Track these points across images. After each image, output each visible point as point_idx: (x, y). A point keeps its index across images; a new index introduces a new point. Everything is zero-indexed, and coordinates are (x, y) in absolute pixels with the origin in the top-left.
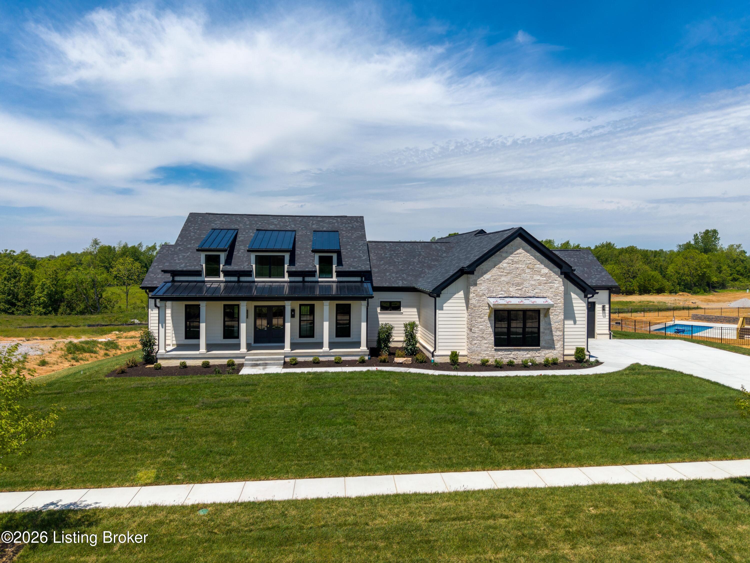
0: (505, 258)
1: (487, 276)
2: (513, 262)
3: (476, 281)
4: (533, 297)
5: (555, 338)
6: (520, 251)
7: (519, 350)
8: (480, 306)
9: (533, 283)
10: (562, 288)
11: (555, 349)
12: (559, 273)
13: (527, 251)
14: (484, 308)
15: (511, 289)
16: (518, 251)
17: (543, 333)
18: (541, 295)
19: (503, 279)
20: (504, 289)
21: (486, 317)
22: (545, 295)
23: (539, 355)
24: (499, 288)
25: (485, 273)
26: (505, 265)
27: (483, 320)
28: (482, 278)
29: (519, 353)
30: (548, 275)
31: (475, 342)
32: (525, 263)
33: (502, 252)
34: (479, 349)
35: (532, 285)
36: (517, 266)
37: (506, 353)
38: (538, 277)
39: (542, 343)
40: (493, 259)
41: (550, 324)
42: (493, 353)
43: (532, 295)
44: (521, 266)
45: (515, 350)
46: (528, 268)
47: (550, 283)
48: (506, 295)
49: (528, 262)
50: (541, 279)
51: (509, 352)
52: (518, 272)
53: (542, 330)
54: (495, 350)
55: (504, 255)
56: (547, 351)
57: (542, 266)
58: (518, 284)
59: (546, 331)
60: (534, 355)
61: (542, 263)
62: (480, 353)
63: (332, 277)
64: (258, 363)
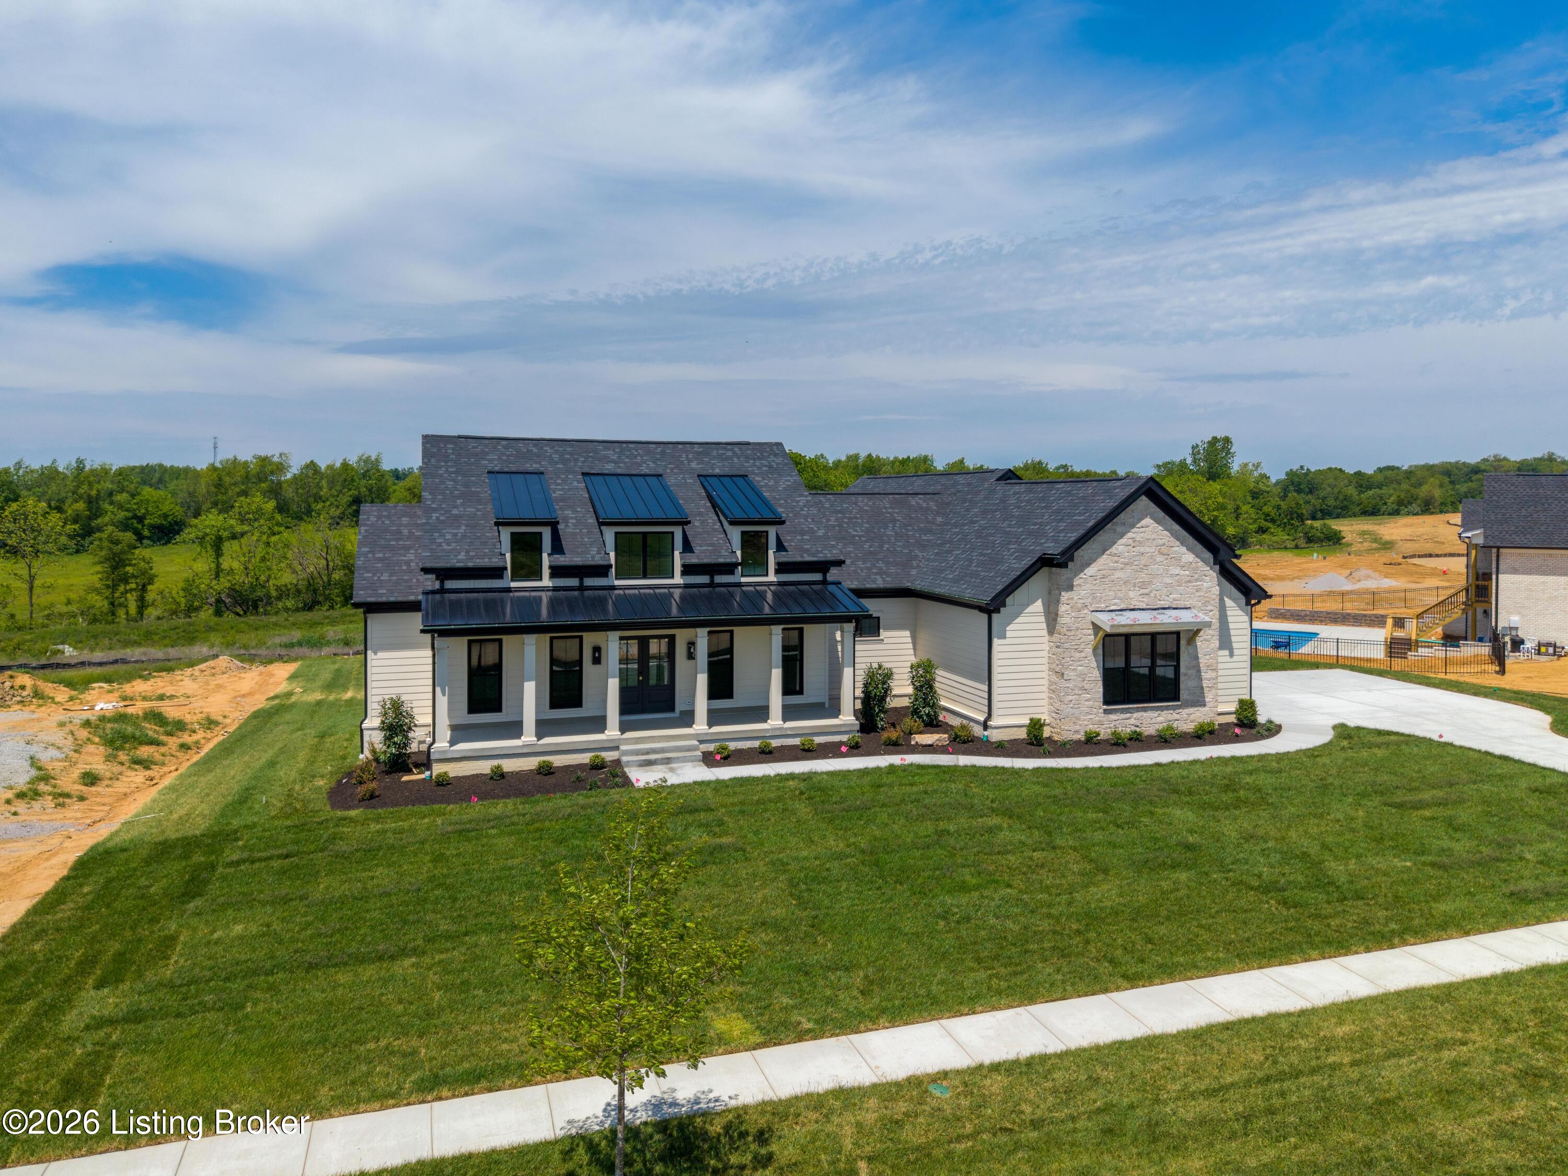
0: (1122, 535)
1: (1090, 571)
2: (1136, 543)
3: (1071, 580)
4: (1169, 608)
5: (1205, 684)
6: (1148, 521)
7: (1145, 710)
8: (1078, 629)
9: (1168, 581)
10: (1216, 590)
11: (1205, 705)
12: (1212, 561)
13: (1158, 522)
14: (1085, 631)
15: (1131, 594)
16: (1143, 522)
17: (1186, 675)
18: (1181, 604)
19: (1118, 574)
20: (1120, 595)
21: (1089, 650)
22: (1188, 604)
23: (1177, 717)
24: (1112, 593)
25: (1088, 565)
26: (1121, 548)
27: (1083, 655)
28: (1082, 575)
29: (1145, 714)
30: (1194, 565)
31: (1070, 698)
32: (1155, 543)
33: (1117, 524)
34: (1076, 711)
35: (1167, 585)
36: (1142, 550)
37: (1123, 716)
38: (1177, 571)
39: (1184, 694)
40: (1102, 537)
41: (1197, 658)
42: (1102, 716)
43: (1167, 605)
44: (1148, 550)
45: (1138, 710)
46: (1161, 553)
47: (1197, 580)
48: (1123, 606)
49: (1161, 542)
50: (1182, 573)
51: (1128, 715)
52: (1143, 562)
53: (1183, 670)
54: (1105, 711)
55: (1120, 529)
56: (1191, 710)
57: (1184, 549)
58: (1143, 585)
59: (1190, 672)
60: (1170, 717)
61: (1182, 544)
62: (1078, 719)
63: (767, 575)
64: (652, 757)
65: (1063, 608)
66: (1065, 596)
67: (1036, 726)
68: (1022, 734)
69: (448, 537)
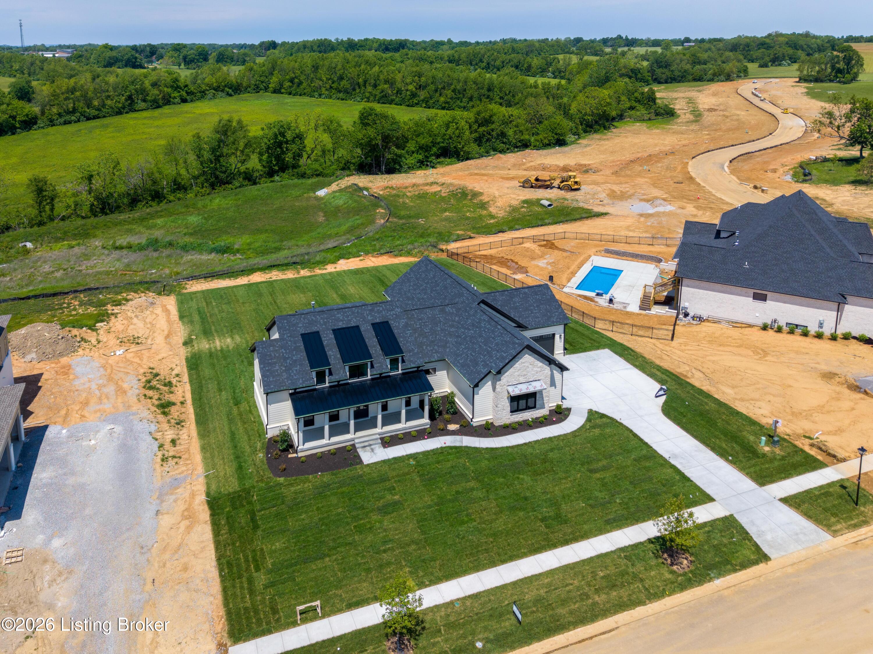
0: (518, 362)
1: (507, 374)
2: (522, 363)
3: (500, 378)
8: (502, 392)
9: (533, 373)
10: (549, 373)
11: (545, 408)
12: (548, 364)
13: (530, 355)
14: (505, 392)
15: (520, 379)
16: (525, 357)
17: (538, 401)
18: (537, 379)
19: (516, 373)
20: (517, 379)
21: (506, 401)
24: (514, 379)
26: (517, 366)
27: (504, 399)
28: (504, 376)
29: (524, 414)
30: (542, 367)
31: (499, 412)
32: (528, 362)
33: (516, 359)
34: (501, 416)
37: (517, 416)
39: (538, 407)
40: (511, 363)
41: (541, 397)
42: (509, 417)
44: (526, 364)
46: (530, 364)
47: (542, 371)
48: (517, 383)
49: (531, 361)
50: (537, 369)
52: (524, 368)
54: (511, 415)
57: (538, 363)
58: (525, 375)
62: (502, 419)
63: (398, 371)
64: (365, 445)
65: (497, 387)
66: (498, 383)
67: (488, 425)
68: (484, 423)
69: (295, 372)
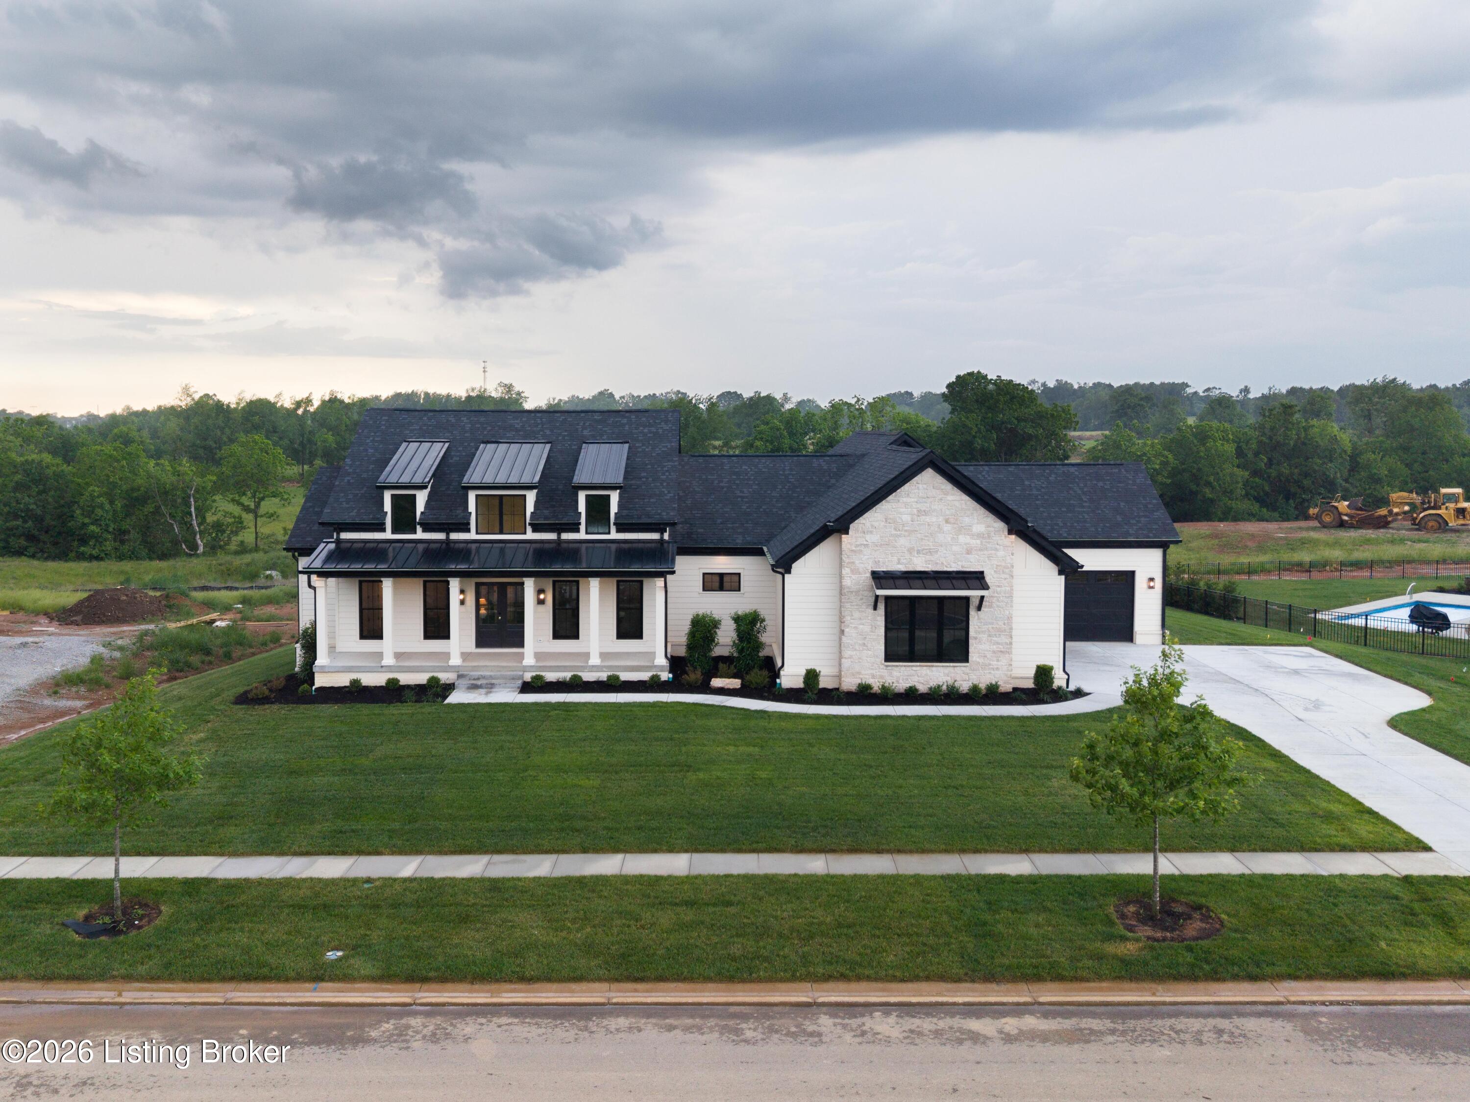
0: (906, 505)
1: (872, 538)
2: (920, 512)
3: (852, 545)
5: (997, 648)
6: (933, 491)
7: (930, 668)
8: (859, 591)
9: (957, 549)
10: (1011, 559)
11: (998, 669)
12: (1006, 527)
13: (946, 493)
14: (866, 593)
16: (929, 493)
17: (976, 638)
21: (870, 611)
23: (967, 677)
25: (870, 531)
26: (905, 517)
27: (864, 614)
28: (863, 541)
29: (930, 673)
30: (985, 534)
31: (851, 653)
32: (942, 513)
33: (901, 495)
34: (857, 666)
36: (928, 519)
37: (906, 673)
38: (967, 540)
39: (973, 656)
40: (884, 506)
42: (881, 671)
45: (922, 668)
46: (948, 522)
47: (989, 549)
49: (948, 512)
50: (972, 542)
51: (909, 672)
52: (929, 531)
53: (972, 633)
54: (887, 667)
55: (903, 499)
56: (982, 672)
58: (929, 552)
59: (980, 635)
60: (957, 677)
61: (972, 513)
62: (858, 673)
63: (609, 533)
64: (479, 683)
65: (844, 571)
66: (846, 560)
67: (811, 676)
68: (799, 683)
69: (351, 496)
